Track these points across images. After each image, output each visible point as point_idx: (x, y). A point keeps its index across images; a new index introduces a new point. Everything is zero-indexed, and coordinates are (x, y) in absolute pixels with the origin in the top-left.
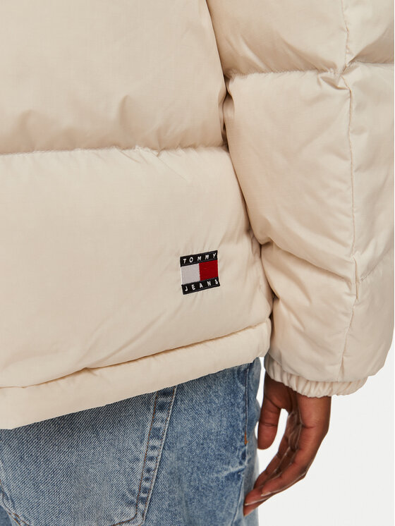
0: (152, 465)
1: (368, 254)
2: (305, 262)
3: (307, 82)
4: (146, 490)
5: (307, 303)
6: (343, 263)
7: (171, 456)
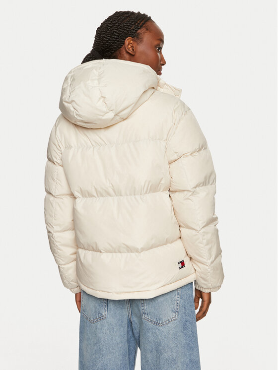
0: (178, 302)
1: (211, 260)
2: (196, 261)
3: (194, 232)
4: (177, 309)
5: (200, 271)
6: (206, 263)
7: (182, 301)
